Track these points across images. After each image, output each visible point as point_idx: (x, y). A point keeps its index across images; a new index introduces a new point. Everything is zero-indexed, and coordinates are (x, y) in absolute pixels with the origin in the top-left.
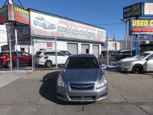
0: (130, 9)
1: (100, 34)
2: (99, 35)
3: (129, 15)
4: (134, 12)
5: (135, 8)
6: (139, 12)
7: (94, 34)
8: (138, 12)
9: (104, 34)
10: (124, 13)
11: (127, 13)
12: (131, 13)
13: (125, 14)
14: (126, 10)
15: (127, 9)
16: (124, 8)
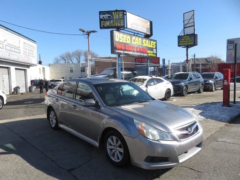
0: (109, 15)
1: (29, 50)
2: (27, 51)
3: (108, 23)
4: (114, 21)
5: (116, 16)
6: (122, 23)
7: (18, 48)
8: (120, 23)
9: (34, 51)
10: (101, 20)
11: (105, 20)
12: (112, 21)
13: (102, 22)
14: (104, 16)
15: (105, 14)
16: (101, 13)
